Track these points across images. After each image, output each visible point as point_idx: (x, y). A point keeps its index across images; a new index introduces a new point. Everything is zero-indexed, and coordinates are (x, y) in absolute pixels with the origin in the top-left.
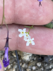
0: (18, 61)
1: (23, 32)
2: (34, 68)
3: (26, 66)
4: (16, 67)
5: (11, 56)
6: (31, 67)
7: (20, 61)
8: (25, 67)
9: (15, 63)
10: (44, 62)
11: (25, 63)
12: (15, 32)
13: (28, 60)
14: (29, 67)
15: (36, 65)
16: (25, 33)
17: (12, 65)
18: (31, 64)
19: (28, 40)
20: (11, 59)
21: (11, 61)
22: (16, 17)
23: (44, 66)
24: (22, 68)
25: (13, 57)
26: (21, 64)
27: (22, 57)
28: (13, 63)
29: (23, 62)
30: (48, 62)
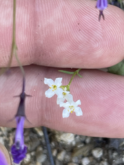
0: (48, 145)
1: (55, 86)
2: (86, 162)
3: (68, 157)
4: (42, 158)
5: (32, 134)
6: (79, 159)
7: (53, 144)
8: (64, 159)
9: (41, 149)
10: (110, 147)
11: (65, 149)
12: (37, 84)
13: (71, 143)
14: (74, 160)
15: (90, 155)
16: (61, 87)
17: (33, 154)
18: (79, 153)
19: (66, 105)
20: (32, 140)
21: (31, 146)
22: (38, 51)
23: (111, 157)
24: (57, 162)
25: (35, 136)
26: (55, 153)
27: (57, 136)
28: (35, 150)
29: (61, 147)
30: (119, 147)
